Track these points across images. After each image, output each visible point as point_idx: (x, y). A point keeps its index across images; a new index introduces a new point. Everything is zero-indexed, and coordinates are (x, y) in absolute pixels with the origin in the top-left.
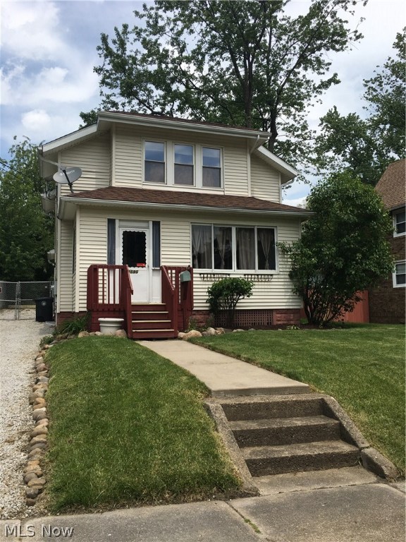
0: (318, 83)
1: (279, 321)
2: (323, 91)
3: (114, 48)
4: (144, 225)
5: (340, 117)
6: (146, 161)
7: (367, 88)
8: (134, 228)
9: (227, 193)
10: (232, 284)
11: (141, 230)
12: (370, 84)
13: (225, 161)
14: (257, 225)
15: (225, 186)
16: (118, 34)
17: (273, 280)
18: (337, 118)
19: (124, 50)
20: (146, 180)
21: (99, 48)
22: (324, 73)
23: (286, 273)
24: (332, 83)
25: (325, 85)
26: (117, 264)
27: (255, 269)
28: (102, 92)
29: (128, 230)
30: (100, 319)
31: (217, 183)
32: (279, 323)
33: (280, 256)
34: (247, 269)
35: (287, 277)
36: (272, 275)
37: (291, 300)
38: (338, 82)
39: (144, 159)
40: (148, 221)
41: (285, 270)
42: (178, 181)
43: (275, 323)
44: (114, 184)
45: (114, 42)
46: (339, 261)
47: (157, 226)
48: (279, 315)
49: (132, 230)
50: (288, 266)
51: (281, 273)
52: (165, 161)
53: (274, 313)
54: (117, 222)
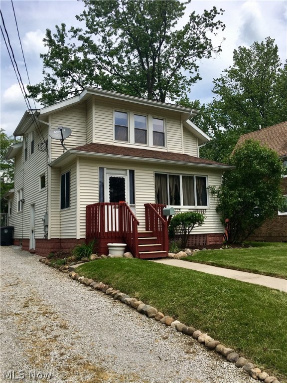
0: (188, 79)
1: (210, 242)
2: (193, 84)
3: (56, 40)
4: (123, 172)
5: (189, 102)
6: (115, 126)
7: (215, 84)
8: (117, 174)
9: (169, 151)
10: (193, 216)
11: (121, 176)
12: (217, 82)
13: (167, 128)
14: (195, 174)
15: (168, 146)
16: (59, 31)
17: (206, 213)
18: (187, 102)
19: (63, 42)
20: (115, 139)
21: (44, 40)
22: (193, 73)
23: (214, 208)
24: (198, 79)
25: (193, 80)
26: (105, 202)
27: (194, 205)
28: (44, 71)
29: (113, 176)
30: (109, 244)
31: (163, 144)
32: (211, 243)
33: (210, 196)
34: (189, 205)
35: (215, 211)
36: (206, 210)
37: (217, 227)
38: (200, 79)
39: (114, 124)
40: (126, 170)
41: (213, 206)
42: (137, 141)
43: (209, 243)
44: (94, 141)
45: (55, 36)
46: (257, 200)
47: (132, 173)
48: (210, 238)
49: (116, 176)
50: (215, 203)
51: (211, 208)
52: (128, 126)
53: (208, 237)
54: (105, 169)
